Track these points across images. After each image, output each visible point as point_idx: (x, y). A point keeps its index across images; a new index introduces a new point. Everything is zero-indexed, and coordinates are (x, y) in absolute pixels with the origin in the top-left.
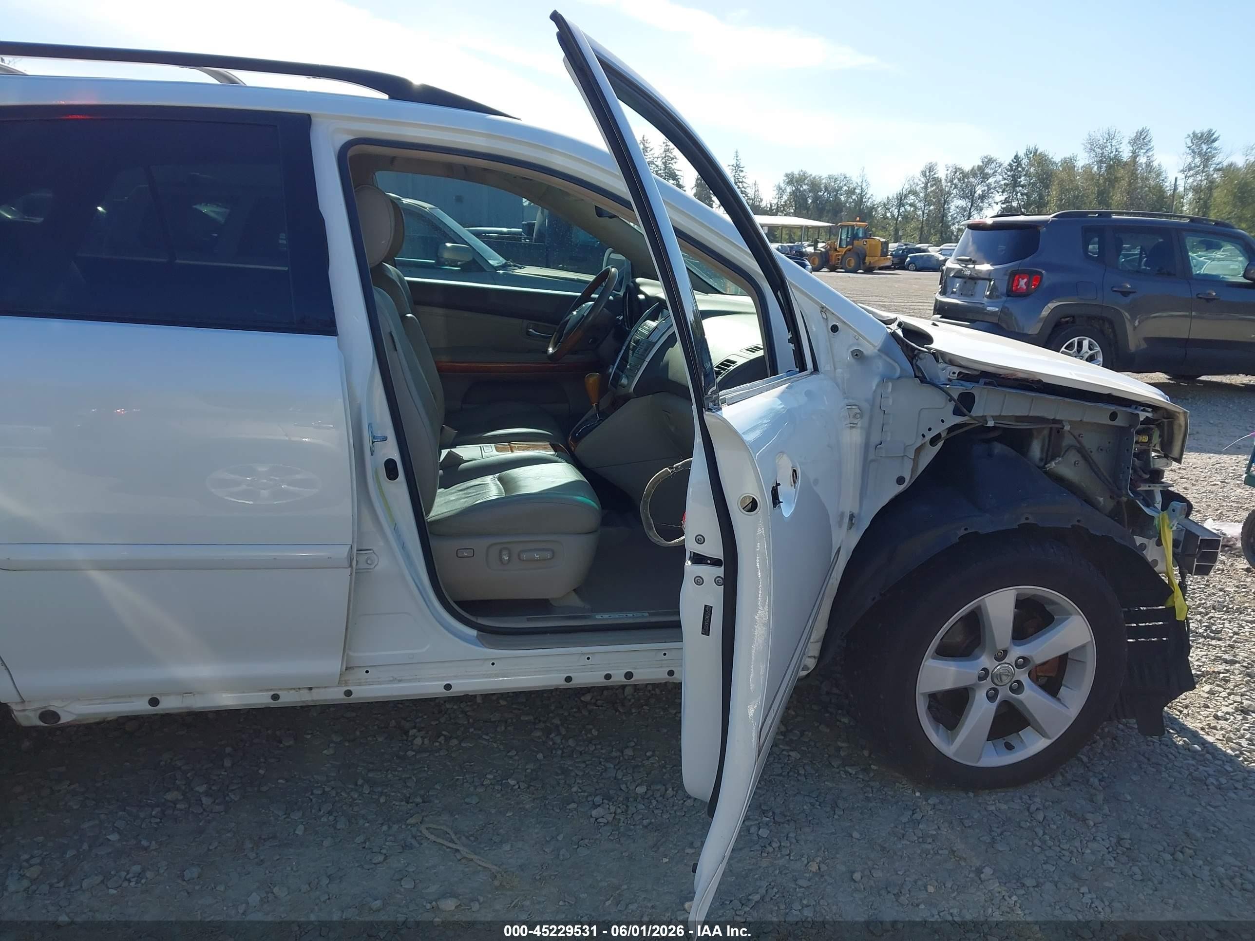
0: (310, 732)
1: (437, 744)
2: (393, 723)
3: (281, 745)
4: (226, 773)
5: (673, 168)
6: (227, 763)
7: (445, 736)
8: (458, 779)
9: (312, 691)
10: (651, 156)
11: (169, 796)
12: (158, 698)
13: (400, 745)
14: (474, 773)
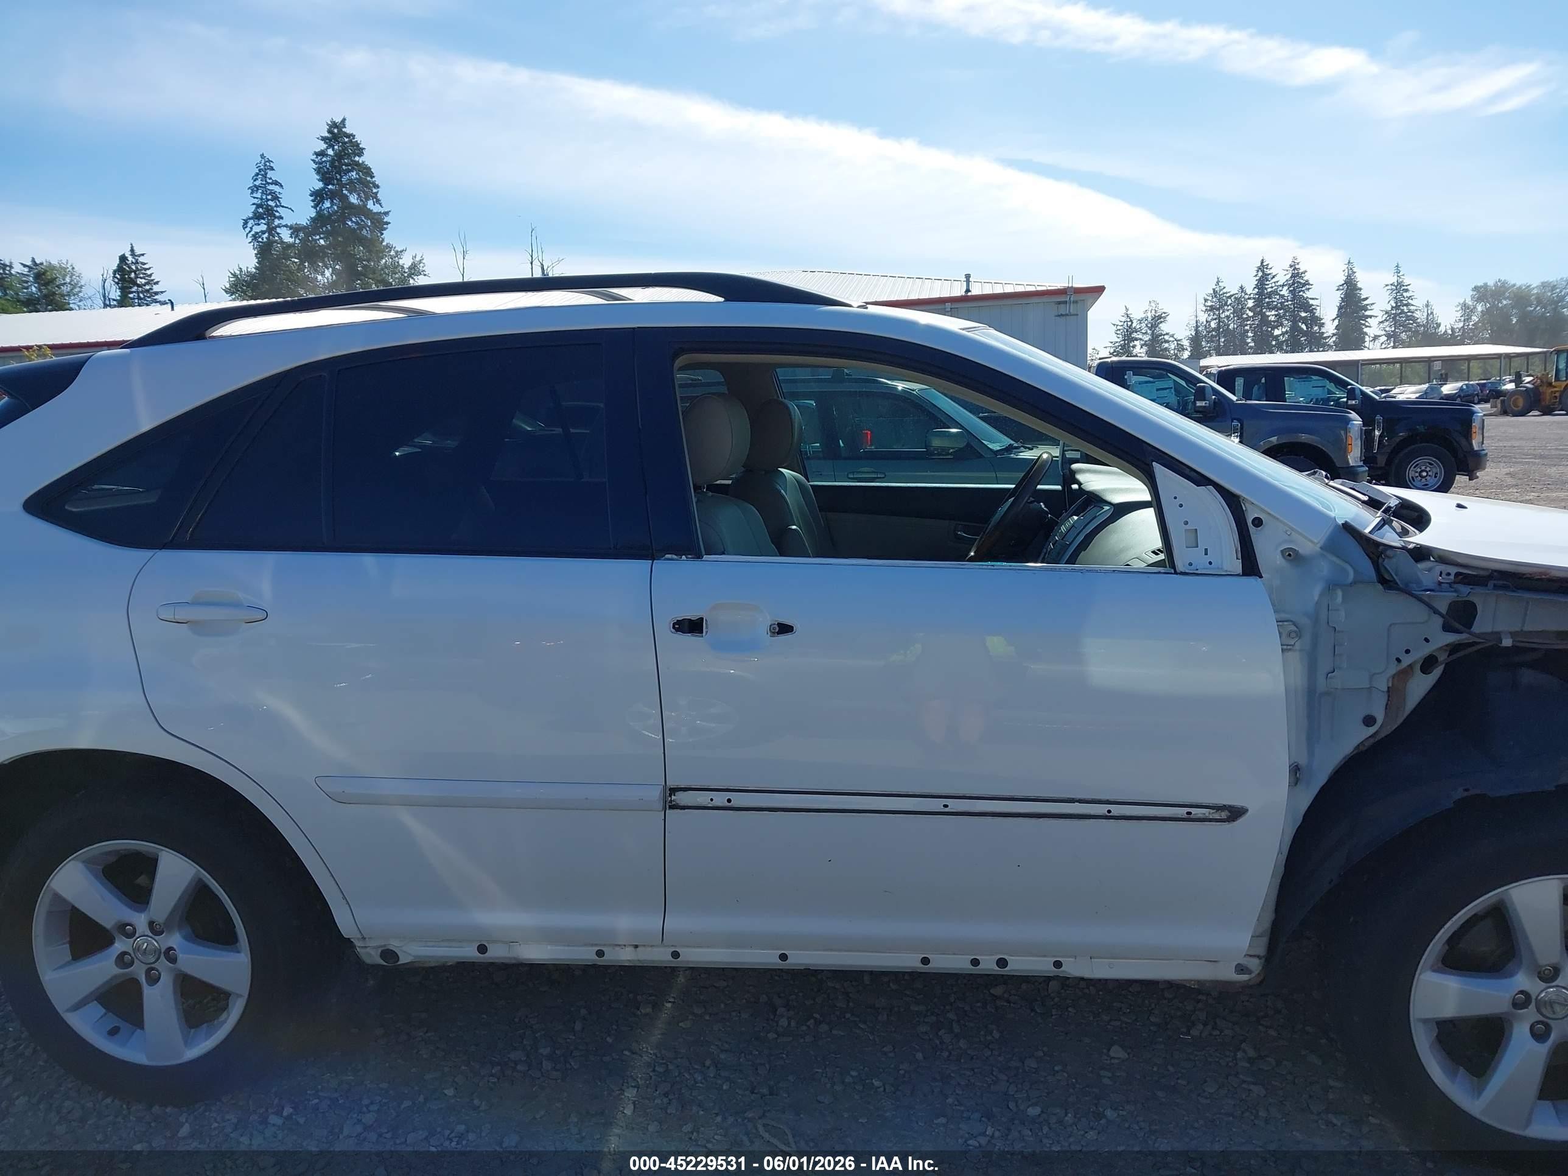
0: (672, 1000)
1: (804, 1028)
2: (764, 998)
3: (639, 1012)
4: (574, 1038)
5: (1305, 296)
6: (578, 1026)
7: (815, 1019)
8: (817, 1072)
9: (638, 949)
10: (1273, 285)
11: (513, 1056)
12: (487, 945)
13: (765, 1025)
14: (837, 1067)
